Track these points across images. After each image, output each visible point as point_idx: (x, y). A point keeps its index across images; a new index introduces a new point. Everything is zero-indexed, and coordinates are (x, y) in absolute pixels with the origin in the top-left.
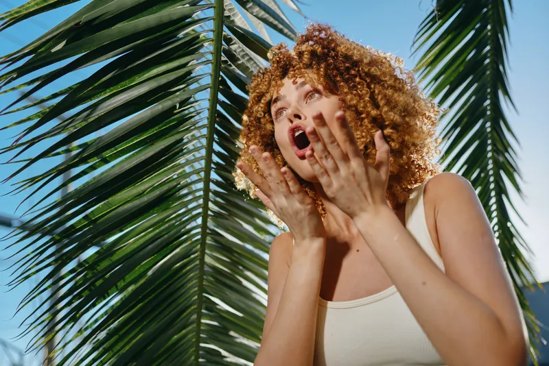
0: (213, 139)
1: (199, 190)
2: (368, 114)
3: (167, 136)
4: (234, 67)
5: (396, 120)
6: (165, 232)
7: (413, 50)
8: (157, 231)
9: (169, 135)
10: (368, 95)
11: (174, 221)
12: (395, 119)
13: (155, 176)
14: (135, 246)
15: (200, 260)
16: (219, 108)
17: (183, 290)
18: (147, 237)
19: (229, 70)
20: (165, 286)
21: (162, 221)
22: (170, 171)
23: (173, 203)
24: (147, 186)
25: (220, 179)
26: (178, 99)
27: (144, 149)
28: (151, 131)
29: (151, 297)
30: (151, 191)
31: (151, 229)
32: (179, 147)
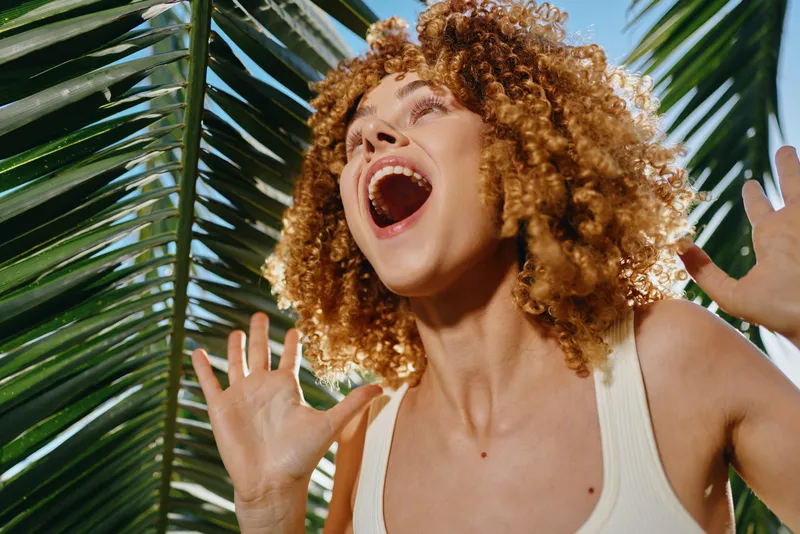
0: (197, 173)
1: (166, 279)
2: (542, 144)
3: (89, 160)
4: (250, 17)
5: (606, 167)
6: (86, 365)
7: (632, 16)
8: (66, 362)
9: (92, 158)
10: (548, 113)
11: (105, 343)
12: (603, 165)
13: (61, 245)
14: (13, 393)
15: (166, 420)
16: (211, 105)
17: (128, 480)
18: (41, 376)
19: (237, 24)
20: (84, 474)
21: (80, 341)
22: (96, 236)
23: (105, 305)
24: (41, 265)
25: (213, 257)
26: (110, 78)
27: (35, 183)
28: (51, 146)
29: (52, 496)
30: (49, 278)
31: (53, 358)
32: (117, 184)
